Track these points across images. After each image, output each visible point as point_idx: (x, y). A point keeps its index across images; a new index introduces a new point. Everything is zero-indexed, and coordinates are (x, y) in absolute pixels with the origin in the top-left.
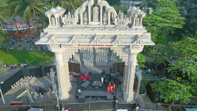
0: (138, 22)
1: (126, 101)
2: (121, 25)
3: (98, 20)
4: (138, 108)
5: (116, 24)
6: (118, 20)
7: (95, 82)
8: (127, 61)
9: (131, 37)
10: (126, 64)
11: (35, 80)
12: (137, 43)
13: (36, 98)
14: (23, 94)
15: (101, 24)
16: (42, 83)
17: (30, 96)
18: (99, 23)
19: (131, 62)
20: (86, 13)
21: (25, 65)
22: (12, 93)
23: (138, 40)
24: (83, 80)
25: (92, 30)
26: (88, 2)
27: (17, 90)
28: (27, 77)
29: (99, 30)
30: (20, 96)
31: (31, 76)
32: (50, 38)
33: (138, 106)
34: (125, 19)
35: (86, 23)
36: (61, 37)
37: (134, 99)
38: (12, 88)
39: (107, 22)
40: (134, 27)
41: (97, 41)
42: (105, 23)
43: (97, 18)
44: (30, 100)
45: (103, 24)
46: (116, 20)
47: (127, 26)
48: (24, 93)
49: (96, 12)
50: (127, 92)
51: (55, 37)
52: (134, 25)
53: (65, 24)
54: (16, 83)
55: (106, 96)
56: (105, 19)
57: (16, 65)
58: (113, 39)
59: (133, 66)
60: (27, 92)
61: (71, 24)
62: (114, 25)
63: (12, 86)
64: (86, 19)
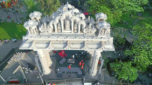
0: (103, 33)
1: (91, 75)
2: (89, 33)
3: (69, 29)
4: (98, 83)
5: (85, 33)
6: (86, 30)
7: (69, 59)
8: (93, 54)
9: (97, 43)
10: (92, 56)
11: (25, 55)
12: (101, 49)
13: (27, 73)
14: (18, 70)
15: (73, 32)
16: (31, 58)
17: (23, 72)
18: (70, 31)
19: (96, 55)
20: (59, 24)
21: (15, 40)
22: (9, 68)
23: (102, 48)
24: (61, 57)
25: (65, 38)
26: (60, 16)
27: (12, 65)
28: (19, 53)
29: (71, 38)
30: (15, 72)
31: (21, 52)
32: (31, 43)
33: (99, 82)
34: (92, 30)
35: (60, 31)
36: (39, 43)
37: (97, 74)
38: (8, 63)
39: (78, 30)
40: (99, 36)
41: (69, 48)
42: (76, 31)
43: (69, 28)
44: (23, 75)
45: (74, 32)
46: (85, 30)
47: (94, 34)
48: (18, 68)
49: (68, 24)
50: (92, 70)
51: (35, 43)
52: (100, 34)
53: (42, 32)
54: (11, 59)
55: (77, 72)
56: (76, 28)
57: (8, 40)
58: (82, 45)
59: (98, 59)
60: (20, 67)
61: (47, 32)
62: (83, 34)
63: (8, 62)
64: (59, 28)
